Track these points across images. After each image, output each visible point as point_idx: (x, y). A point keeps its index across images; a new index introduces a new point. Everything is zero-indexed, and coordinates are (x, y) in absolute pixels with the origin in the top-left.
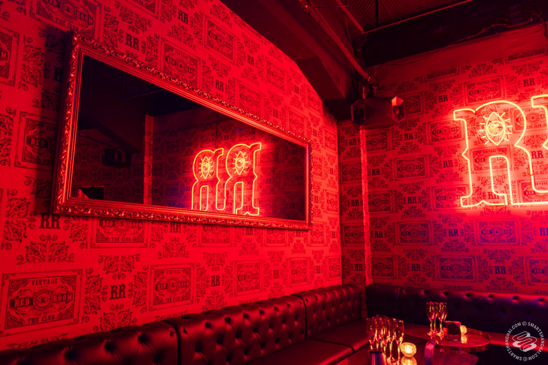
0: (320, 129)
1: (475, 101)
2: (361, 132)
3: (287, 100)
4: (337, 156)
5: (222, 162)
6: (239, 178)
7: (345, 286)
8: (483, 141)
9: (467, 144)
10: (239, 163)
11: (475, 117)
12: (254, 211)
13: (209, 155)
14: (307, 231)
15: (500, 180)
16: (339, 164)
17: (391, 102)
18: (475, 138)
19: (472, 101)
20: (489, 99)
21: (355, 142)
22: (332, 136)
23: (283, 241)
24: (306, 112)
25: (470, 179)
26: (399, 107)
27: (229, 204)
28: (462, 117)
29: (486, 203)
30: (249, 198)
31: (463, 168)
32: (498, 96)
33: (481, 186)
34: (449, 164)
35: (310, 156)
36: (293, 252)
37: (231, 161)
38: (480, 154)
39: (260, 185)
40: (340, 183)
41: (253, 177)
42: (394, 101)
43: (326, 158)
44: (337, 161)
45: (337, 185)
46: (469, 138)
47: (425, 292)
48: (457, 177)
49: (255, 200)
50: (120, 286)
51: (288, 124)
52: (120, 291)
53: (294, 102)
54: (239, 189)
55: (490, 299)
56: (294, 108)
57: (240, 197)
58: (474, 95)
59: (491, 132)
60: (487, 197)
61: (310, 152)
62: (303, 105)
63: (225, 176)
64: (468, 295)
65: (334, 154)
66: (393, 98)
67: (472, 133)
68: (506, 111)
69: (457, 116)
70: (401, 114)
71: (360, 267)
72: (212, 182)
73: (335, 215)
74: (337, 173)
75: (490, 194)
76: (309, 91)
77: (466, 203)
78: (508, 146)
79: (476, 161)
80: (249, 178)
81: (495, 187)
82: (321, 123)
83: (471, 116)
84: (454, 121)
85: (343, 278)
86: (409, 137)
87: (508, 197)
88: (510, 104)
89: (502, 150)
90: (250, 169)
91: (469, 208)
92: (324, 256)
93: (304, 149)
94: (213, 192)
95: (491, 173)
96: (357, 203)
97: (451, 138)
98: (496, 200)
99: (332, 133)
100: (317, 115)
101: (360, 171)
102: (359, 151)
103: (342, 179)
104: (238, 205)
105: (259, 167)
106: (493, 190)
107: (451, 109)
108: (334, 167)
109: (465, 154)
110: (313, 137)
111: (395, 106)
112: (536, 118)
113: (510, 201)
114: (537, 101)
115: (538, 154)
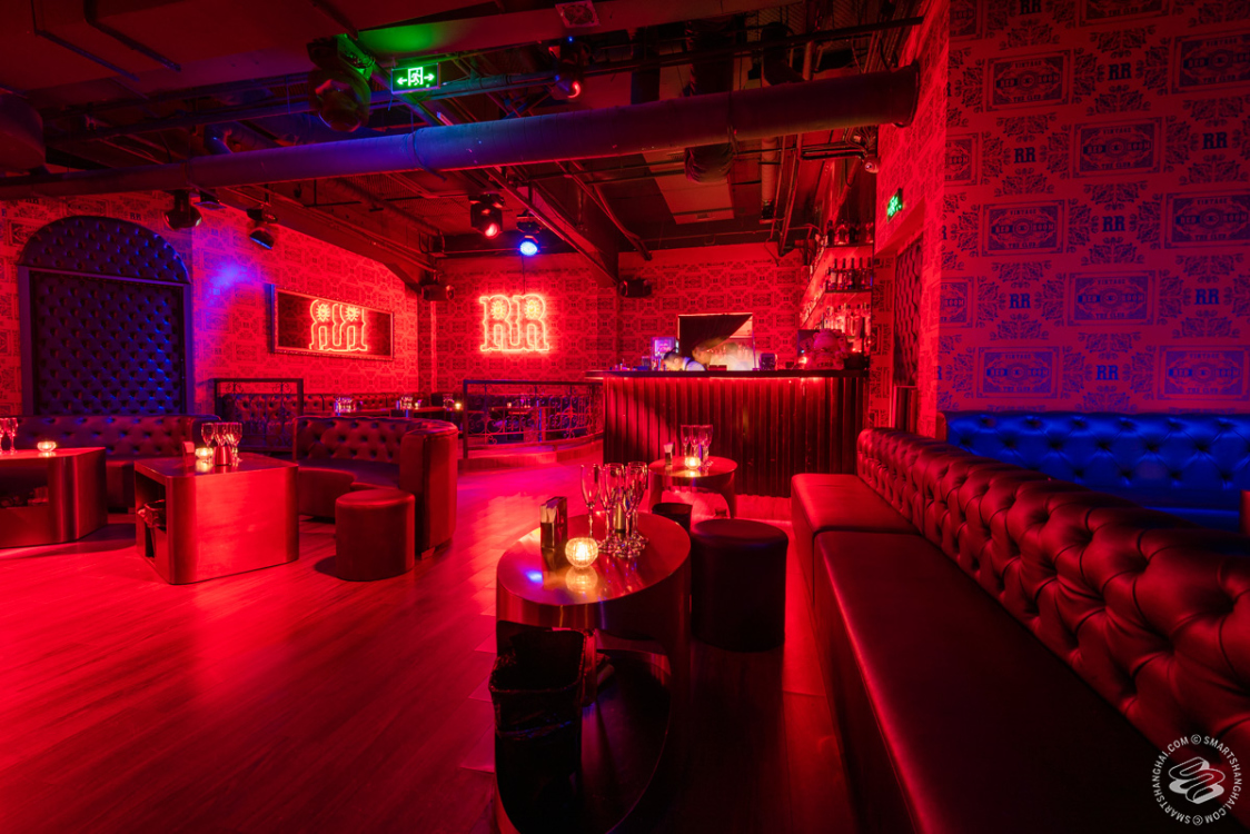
0: (402, 301)
2: (431, 303)
3: (377, 288)
4: (416, 317)
6: (352, 324)
8: (493, 316)
9: (486, 317)
10: (351, 313)
11: (490, 302)
12: (363, 348)
15: (499, 338)
16: (419, 321)
17: (446, 288)
18: (489, 314)
19: (490, 293)
20: (496, 293)
21: (428, 308)
22: (413, 305)
23: (375, 366)
24: (391, 292)
25: (486, 336)
26: (451, 291)
27: (344, 341)
28: (484, 301)
29: (492, 349)
30: (359, 338)
32: (501, 292)
33: (491, 340)
34: (478, 326)
36: (382, 373)
37: (344, 310)
38: (492, 322)
39: (367, 330)
40: (419, 333)
41: (362, 324)
42: (448, 288)
43: (408, 319)
44: (416, 320)
45: (416, 334)
46: (487, 313)
48: (481, 334)
51: (378, 302)
53: (382, 288)
54: (351, 331)
56: (381, 292)
57: (352, 337)
58: (492, 288)
59: (497, 311)
60: (493, 346)
63: (339, 321)
65: (414, 315)
66: (447, 286)
67: (489, 310)
68: (503, 301)
69: (482, 300)
70: (453, 295)
71: (429, 383)
72: (330, 324)
73: (415, 353)
74: (416, 327)
76: (394, 279)
77: (484, 349)
78: (503, 320)
79: (489, 326)
80: (359, 324)
81: (496, 341)
82: (404, 297)
83: (488, 301)
84: (480, 303)
85: (420, 388)
86: (459, 308)
87: (502, 346)
88: (503, 297)
89: (501, 322)
90: (360, 317)
92: (406, 376)
93: (389, 316)
94: (330, 332)
95: (495, 334)
96: (428, 346)
97: (479, 312)
98: (496, 348)
99: (413, 302)
100: (400, 293)
101: (430, 327)
102: (431, 314)
103: (419, 332)
104: (351, 342)
105: (366, 317)
106: (496, 343)
107: (480, 295)
108: (413, 324)
109: (484, 323)
110: (396, 307)
111: (448, 291)
112: (514, 306)
113: (502, 348)
114: (516, 298)
115: (515, 326)
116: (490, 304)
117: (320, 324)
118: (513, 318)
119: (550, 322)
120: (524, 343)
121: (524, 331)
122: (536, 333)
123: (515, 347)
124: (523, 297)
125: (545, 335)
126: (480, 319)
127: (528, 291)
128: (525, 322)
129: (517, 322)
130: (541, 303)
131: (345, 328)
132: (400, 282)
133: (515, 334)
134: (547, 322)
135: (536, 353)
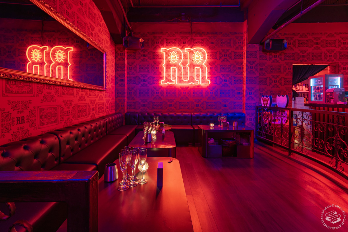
0: (109, 46)
1: (168, 46)
2: (125, 51)
3: (96, 29)
4: (114, 59)
5: (48, 54)
6: (60, 64)
7: (116, 114)
8: (170, 61)
9: (165, 62)
10: (59, 56)
11: (168, 52)
13: (38, 49)
14: (104, 91)
15: (174, 76)
16: (116, 63)
17: (139, 40)
18: (167, 60)
19: (167, 46)
20: (173, 46)
21: (123, 54)
22: (113, 50)
23: (95, 95)
24: (104, 37)
25: (164, 74)
26: (142, 43)
28: (163, 51)
29: (168, 83)
30: (66, 75)
31: (163, 70)
32: (175, 46)
33: (168, 77)
34: (158, 68)
35: (106, 58)
36: (99, 100)
37: (54, 54)
38: (168, 66)
40: (115, 72)
41: (68, 64)
42: (140, 40)
43: (111, 60)
44: (114, 62)
45: (114, 72)
46: (165, 60)
47: (148, 114)
48: (160, 73)
49: (70, 76)
50: (22, 117)
52: (22, 120)
53: (99, 30)
54: (59, 69)
55: (168, 115)
56: (99, 34)
57: (60, 74)
58: (169, 42)
59: (172, 58)
60: (169, 81)
61: (106, 56)
62: (103, 33)
63: (50, 62)
64: (161, 114)
66: (140, 38)
67: (166, 58)
68: (177, 52)
69: (162, 50)
70: (143, 46)
71: (123, 106)
72: (42, 64)
73: (114, 85)
74: (114, 67)
75: (170, 80)
76: (105, 27)
77: (163, 83)
78: (177, 64)
79: (167, 68)
80: (66, 64)
81: (172, 78)
82: (109, 43)
83: (166, 51)
84: (161, 52)
85: (116, 110)
86: (144, 56)
87: (176, 81)
88: (178, 49)
89: (175, 65)
90: (66, 60)
91: (163, 85)
92: (110, 101)
93: (102, 54)
94: (42, 69)
95: (171, 73)
96: (123, 80)
97: (159, 59)
98: (172, 82)
100: (108, 39)
101: (124, 67)
102: (124, 59)
103: (116, 70)
105: (72, 60)
106: (171, 79)
107: (160, 48)
108: (113, 64)
109: (164, 65)
110: (106, 50)
111: (140, 42)
112: (186, 56)
113: (176, 83)
114: (186, 50)
115: (185, 68)
116: (168, 53)
117: (34, 63)
118: (184, 63)
119: (210, 66)
120: (192, 79)
121: (192, 72)
122: (200, 73)
123: (185, 82)
124: (192, 49)
125: (207, 75)
126: (159, 63)
127: (195, 46)
128: (192, 66)
129: (187, 65)
130: (203, 53)
131: (54, 67)
132: (108, 31)
133: (186, 73)
134: (207, 66)
135: (199, 86)
